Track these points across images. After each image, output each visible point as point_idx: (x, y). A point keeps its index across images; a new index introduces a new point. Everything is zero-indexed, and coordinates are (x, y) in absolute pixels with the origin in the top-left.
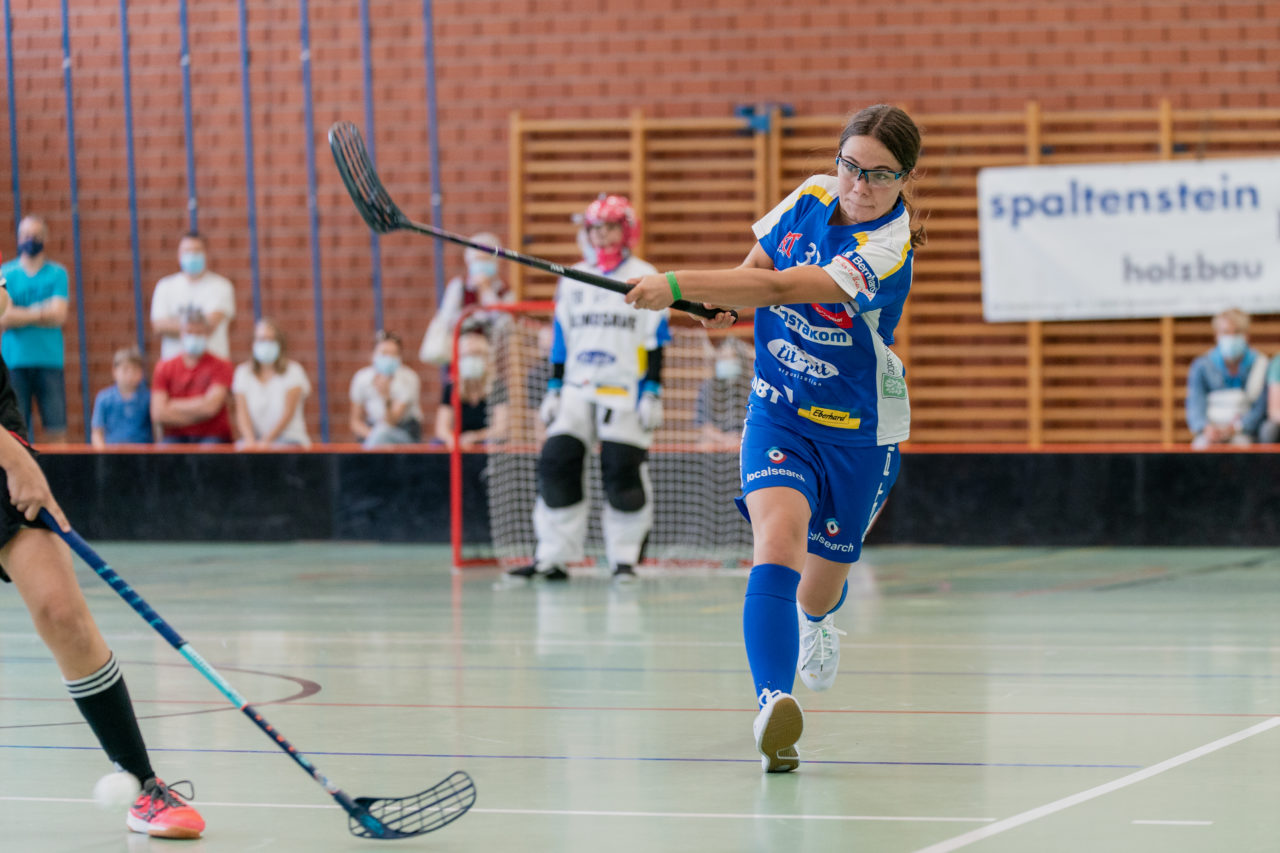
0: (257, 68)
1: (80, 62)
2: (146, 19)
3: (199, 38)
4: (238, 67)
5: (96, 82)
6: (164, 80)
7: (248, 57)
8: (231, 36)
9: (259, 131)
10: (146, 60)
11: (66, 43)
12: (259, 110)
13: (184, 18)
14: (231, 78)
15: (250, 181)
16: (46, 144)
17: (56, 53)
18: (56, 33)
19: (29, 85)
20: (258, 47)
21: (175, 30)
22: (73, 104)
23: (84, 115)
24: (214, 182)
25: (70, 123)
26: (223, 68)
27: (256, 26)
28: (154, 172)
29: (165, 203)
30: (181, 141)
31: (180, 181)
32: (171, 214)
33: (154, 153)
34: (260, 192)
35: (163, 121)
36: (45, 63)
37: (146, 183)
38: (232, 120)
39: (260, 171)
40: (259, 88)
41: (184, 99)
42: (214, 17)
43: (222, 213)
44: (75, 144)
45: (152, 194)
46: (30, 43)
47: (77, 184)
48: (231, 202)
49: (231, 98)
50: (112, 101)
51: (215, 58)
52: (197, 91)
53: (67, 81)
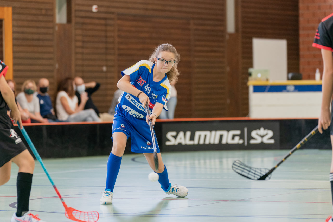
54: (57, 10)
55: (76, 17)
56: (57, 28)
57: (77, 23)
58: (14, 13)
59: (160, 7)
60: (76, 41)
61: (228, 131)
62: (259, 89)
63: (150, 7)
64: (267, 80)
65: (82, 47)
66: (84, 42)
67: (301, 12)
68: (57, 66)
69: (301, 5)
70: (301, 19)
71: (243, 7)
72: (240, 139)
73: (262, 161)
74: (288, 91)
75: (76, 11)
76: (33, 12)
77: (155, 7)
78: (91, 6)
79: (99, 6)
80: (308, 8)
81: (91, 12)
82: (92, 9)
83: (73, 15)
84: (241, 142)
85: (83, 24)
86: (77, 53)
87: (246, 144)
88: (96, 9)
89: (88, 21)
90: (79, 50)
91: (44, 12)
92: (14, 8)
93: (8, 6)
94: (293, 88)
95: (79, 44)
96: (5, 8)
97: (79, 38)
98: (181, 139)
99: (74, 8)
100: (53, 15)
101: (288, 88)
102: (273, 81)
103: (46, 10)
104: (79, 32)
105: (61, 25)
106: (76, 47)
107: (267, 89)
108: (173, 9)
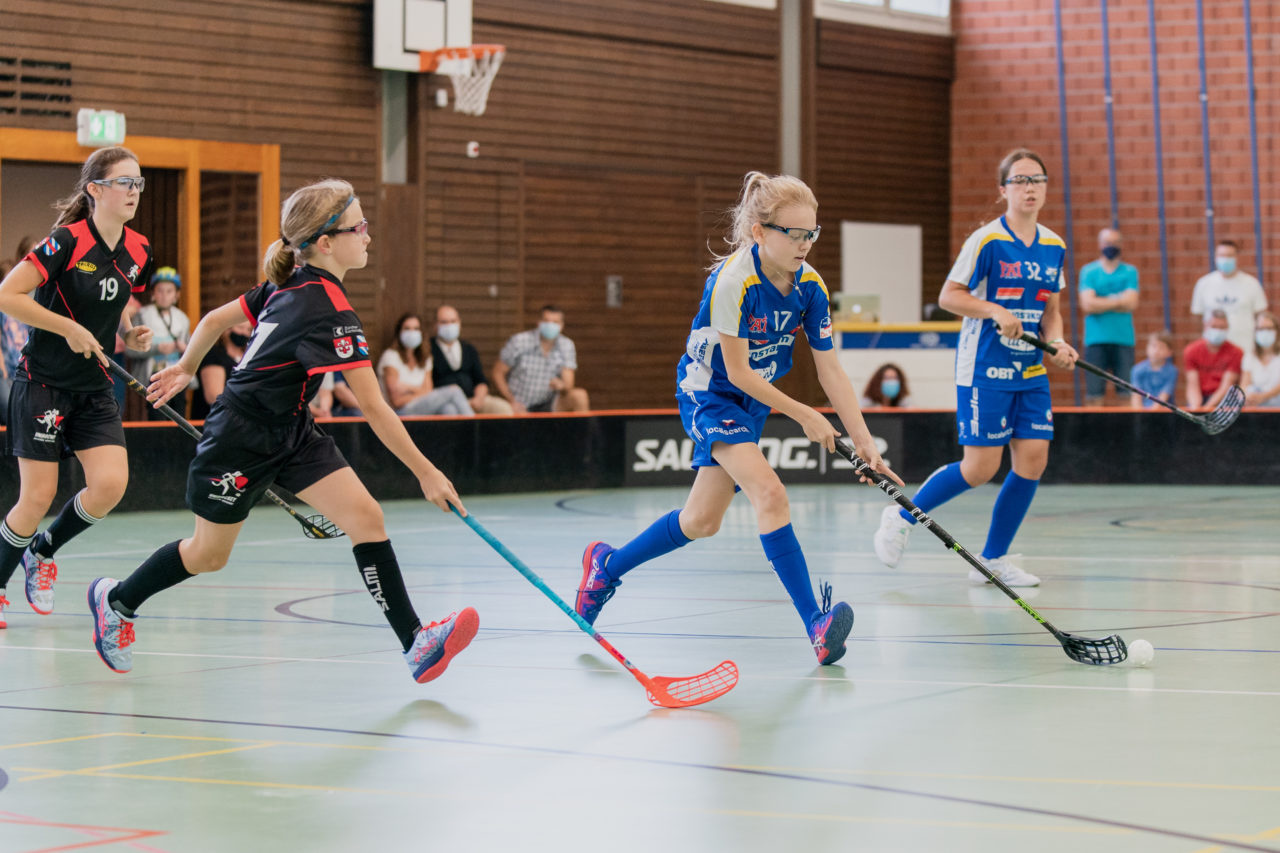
0: (1261, 103)
1: (1119, 99)
2: (1172, 65)
3: (1215, 79)
4: (1246, 103)
5: (1131, 115)
6: (1186, 113)
7: (1254, 94)
8: (1240, 78)
9: (1263, 154)
10: (1172, 97)
11: (1107, 83)
12: (1263, 137)
13: (1202, 64)
14: (1241, 112)
15: (1256, 195)
16: (1092, 165)
17: (1099, 91)
18: (1099, 75)
19: (1078, 117)
20: (1261, 87)
21: (1195, 73)
22: (1114, 132)
23: (1122, 141)
24: (1226, 195)
25: (1111, 148)
26: (1234, 104)
27: (1260, 70)
28: (1179, 187)
29: (1187, 212)
30: (1200, 163)
31: (1199, 195)
32: (1191, 221)
33: (1179, 172)
34: (1264, 203)
35: (1186, 146)
36: (1091, 100)
37: (1172, 196)
38: (1241, 145)
39: (1264, 186)
40: (1262, 120)
41: (1203, 129)
42: (1226, 63)
43: (1232, 220)
44: (1115, 165)
45: (1177, 205)
46: (1079, 84)
47: (1117, 197)
48: (1241, 211)
49: (1240, 126)
50: (1144, 131)
51: (1228, 95)
52: (1213, 122)
53: (1109, 115)
54: (384, 153)
55: (429, 168)
56: (383, 194)
57: (429, 183)
58: (283, 159)
59: (624, 147)
60: (428, 225)
61: (782, 438)
62: (855, 340)
63: (602, 146)
64: (876, 320)
65: (442, 240)
66: (446, 227)
67: (955, 160)
68: (383, 284)
69: (956, 145)
70: (956, 179)
71: (820, 148)
72: (810, 457)
73: (861, 511)
74: (925, 347)
75: (430, 154)
76: (330, 156)
77: (613, 146)
78: (465, 142)
79: (481, 143)
80: (971, 152)
81: (465, 156)
82: (466, 149)
83: (422, 164)
84: (812, 464)
85: (446, 184)
86: (429, 253)
87: (823, 469)
88: (475, 150)
89: (457, 178)
90: (436, 247)
91: (353, 156)
92: (284, 147)
93: (271, 143)
94: (934, 339)
95: (435, 232)
96: (265, 148)
97: (436, 218)
98: (669, 456)
99: (424, 146)
100: (374, 165)
101: (925, 339)
102: (889, 322)
103: (360, 151)
104: (435, 204)
105: (394, 188)
106: (428, 239)
107: (876, 340)
108: (655, 150)
